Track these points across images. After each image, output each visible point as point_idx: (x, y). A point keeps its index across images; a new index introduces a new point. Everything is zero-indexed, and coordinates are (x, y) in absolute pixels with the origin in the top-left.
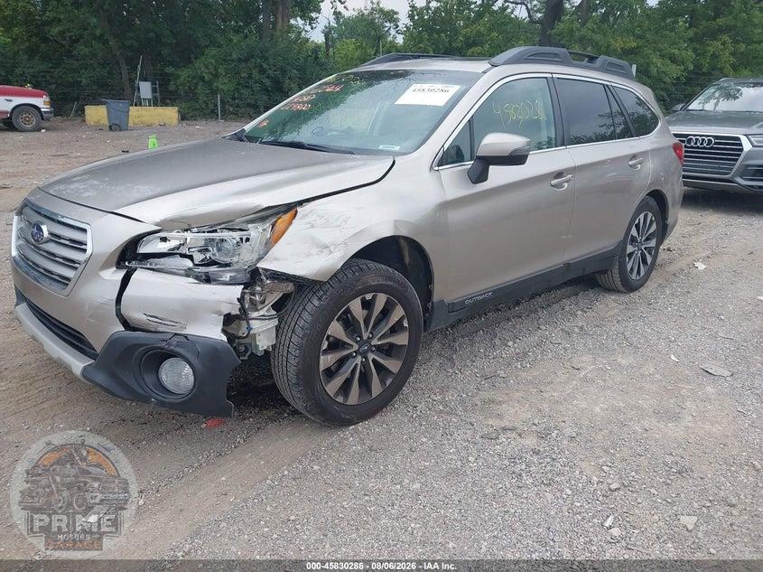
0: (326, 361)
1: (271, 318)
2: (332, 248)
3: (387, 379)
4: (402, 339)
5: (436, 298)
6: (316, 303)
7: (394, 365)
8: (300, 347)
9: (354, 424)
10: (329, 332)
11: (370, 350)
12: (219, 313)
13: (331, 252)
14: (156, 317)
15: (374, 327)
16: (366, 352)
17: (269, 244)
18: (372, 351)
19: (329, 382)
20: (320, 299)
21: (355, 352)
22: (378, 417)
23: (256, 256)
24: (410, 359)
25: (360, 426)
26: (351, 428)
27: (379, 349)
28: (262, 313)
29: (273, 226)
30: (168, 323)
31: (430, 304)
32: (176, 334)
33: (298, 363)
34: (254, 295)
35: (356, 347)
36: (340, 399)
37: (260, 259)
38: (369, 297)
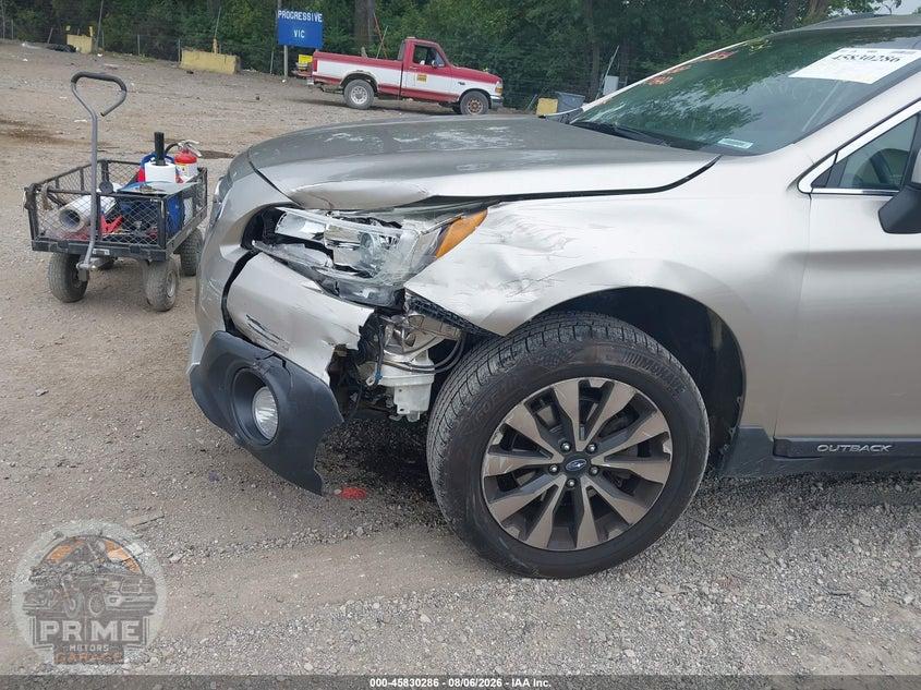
0: (496, 463)
1: (417, 370)
2: (525, 283)
3: (612, 528)
4: (656, 472)
5: (747, 421)
6: (494, 367)
7: (631, 511)
8: (452, 429)
9: (533, 578)
10: (508, 420)
11: (588, 469)
12: (330, 341)
13: (521, 290)
14: (259, 324)
15: (601, 435)
16: (580, 471)
17: (432, 256)
18: (591, 475)
19: (497, 497)
20: (501, 363)
21: (558, 465)
22: (578, 582)
23: (406, 271)
24: (666, 509)
25: (539, 585)
26: (524, 580)
27: (607, 474)
28: (407, 359)
29: (445, 228)
30: (271, 337)
31: (734, 430)
32: (275, 355)
33: (445, 452)
34: (400, 329)
35: (558, 458)
36: (513, 531)
37: (411, 275)
38: (596, 382)
